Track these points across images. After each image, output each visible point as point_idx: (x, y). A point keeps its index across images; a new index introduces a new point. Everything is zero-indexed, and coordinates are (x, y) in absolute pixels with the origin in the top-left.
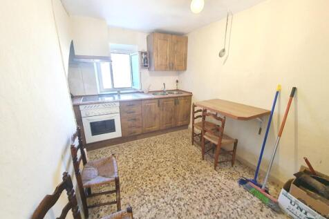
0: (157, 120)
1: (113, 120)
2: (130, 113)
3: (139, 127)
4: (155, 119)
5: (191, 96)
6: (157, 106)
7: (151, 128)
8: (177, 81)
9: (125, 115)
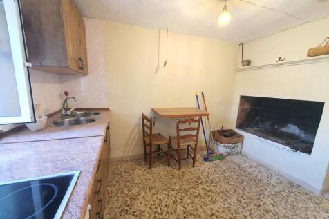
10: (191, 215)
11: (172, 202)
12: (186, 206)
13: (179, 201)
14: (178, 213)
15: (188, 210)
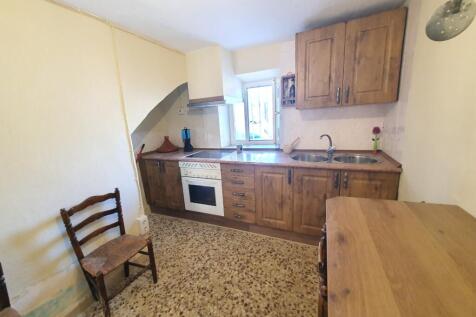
0: (286, 210)
1: (213, 189)
2: (236, 183)
3: (250, 211)
4: (282, 205)
5: (399, 173)
6: (286, 181)
7: (272, 221)
8: (377, 131)
9: (229, 184)
10: (222, 297)
11: (251, 291)
12: (235, 302)
13: (247, 301)
14: (236, 287)
15: (229, 300)
